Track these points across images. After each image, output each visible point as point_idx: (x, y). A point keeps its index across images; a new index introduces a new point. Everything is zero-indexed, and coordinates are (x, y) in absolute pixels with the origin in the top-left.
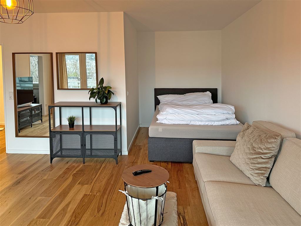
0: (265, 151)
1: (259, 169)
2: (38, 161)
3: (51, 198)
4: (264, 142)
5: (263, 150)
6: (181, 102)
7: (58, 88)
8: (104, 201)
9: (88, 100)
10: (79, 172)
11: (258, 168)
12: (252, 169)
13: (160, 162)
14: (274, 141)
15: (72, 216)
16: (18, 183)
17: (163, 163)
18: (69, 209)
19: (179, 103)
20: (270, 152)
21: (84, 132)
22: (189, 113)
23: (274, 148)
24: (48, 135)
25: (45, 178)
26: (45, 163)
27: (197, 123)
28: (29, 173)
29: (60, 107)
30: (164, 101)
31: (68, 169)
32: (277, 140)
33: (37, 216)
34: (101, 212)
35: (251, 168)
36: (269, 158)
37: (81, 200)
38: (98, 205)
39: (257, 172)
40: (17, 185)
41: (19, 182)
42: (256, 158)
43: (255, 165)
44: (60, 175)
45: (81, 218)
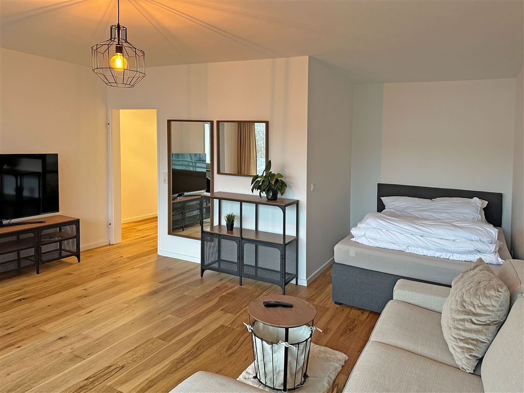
0: (479, 311)
1: (466, 341)
2: (188, 271)
3: (181, 319)
4: (479, 294)
5: (476, 308)
6: (419, 213)
7: (219, 172)
8: (242, 339)
9: (250, 193)
10: (230, 296)
11: (463, 338)
12: (455, 338)
13: (352, 307)
14: (495, 295)
15: (194, 346)
16: (154, 293)
17: (356, 310)
18: (195, 337)
19: (416, 214)
20: (486, 313)
21: (242, 238)
22: (407, 232)
23: (494, 309)
24: (200, 236)
25: (186, 294)
26: (195, 275)
27: (419, 250)
28: (171, 285)
29: (220, 199)
30: (391, 207)
31: (218, 288)
32: (500, 293)
33: (157, 336)
34: (230, 351)
35: (453, 337)
36: (485, 325)
37: (213, 332)
38: (232, 342)
39: (462, 344)
40: (152, 295)
41: (157, 292)
42: (464, 320)
43: (459, 332)
44: (205, 294)
45: (204, 352)
